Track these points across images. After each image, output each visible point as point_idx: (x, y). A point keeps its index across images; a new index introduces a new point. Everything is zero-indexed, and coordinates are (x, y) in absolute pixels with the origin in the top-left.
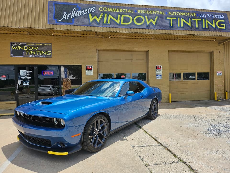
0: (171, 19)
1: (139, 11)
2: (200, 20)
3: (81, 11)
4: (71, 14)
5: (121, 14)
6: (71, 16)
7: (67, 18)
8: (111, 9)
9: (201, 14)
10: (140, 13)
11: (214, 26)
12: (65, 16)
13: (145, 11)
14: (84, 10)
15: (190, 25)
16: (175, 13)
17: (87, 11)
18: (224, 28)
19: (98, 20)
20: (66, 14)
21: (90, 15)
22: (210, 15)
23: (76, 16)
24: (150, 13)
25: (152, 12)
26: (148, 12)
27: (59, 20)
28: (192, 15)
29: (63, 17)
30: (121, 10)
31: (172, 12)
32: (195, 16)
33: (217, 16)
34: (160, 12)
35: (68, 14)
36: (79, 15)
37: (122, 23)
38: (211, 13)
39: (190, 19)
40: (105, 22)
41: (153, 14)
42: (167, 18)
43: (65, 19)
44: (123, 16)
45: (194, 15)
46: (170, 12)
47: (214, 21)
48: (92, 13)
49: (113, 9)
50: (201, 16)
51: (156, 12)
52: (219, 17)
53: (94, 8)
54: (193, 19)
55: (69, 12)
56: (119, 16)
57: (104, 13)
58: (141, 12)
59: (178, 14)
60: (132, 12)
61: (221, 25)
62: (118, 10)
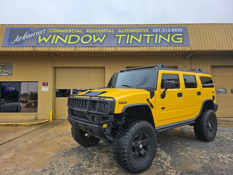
0: (120, 36)
1: (87, 31)
2: (153, 35)
3: (32, 34)
4: (23, 37)
5: (69, 34)
6: (22, 38)
7: (19, 41)
8: (60, 30)
9: (155, 29)
10: (88, 32)
11: (168, 41)
12: (17, 39)
13: (94, 31)
14: (35, 33)
15: (140, 41)
16: (125, 31)
17: (38, 34)
18: (181, 42)
19: (46, 41)
20: (19, 37)
21: (40, 37)
22: (165, 30)
23: (27, 38)
24: (99, 32)
25: (101, 31)
26: (97, 31)
27: (11, 43)
28: (144, 31)
29: (16, 40)
30: (70, 31)
31: (122, 30)
32: (147, 32)
33: (173, 30)
34: (109, 31)
35: (20, 37)
36: (29, 38)
37: (69, 42)
38: (167, 28)
39: (141, 35)
40: (52, 42)
41: (102, 32)
42: (116, 36)
43: (17, 42)
44: (71, 36)
45: (147, 30)
46: (120, 30)
47: (169, 35)
48: (41, 35)
49: (63, 30)
50: (154, 31)
51: (105, 30)
52: (177, 31)
53: (45, 30)
54: (144, 35)
55: (21, 35)
56: (67, 36)
57: (53, 34)
58: (90, 31)
59: (129, 31)
60: (81, 32)
61: (178, 39)
62: (67, 31)
